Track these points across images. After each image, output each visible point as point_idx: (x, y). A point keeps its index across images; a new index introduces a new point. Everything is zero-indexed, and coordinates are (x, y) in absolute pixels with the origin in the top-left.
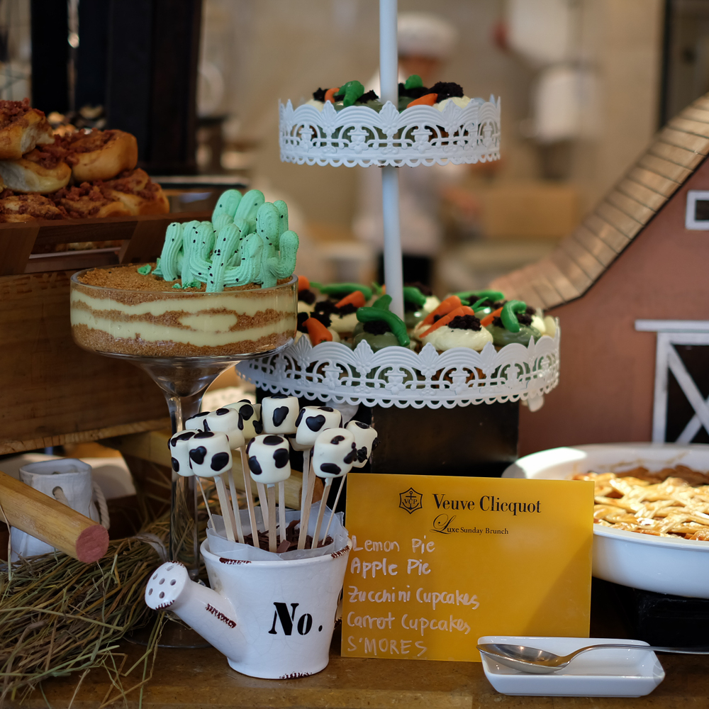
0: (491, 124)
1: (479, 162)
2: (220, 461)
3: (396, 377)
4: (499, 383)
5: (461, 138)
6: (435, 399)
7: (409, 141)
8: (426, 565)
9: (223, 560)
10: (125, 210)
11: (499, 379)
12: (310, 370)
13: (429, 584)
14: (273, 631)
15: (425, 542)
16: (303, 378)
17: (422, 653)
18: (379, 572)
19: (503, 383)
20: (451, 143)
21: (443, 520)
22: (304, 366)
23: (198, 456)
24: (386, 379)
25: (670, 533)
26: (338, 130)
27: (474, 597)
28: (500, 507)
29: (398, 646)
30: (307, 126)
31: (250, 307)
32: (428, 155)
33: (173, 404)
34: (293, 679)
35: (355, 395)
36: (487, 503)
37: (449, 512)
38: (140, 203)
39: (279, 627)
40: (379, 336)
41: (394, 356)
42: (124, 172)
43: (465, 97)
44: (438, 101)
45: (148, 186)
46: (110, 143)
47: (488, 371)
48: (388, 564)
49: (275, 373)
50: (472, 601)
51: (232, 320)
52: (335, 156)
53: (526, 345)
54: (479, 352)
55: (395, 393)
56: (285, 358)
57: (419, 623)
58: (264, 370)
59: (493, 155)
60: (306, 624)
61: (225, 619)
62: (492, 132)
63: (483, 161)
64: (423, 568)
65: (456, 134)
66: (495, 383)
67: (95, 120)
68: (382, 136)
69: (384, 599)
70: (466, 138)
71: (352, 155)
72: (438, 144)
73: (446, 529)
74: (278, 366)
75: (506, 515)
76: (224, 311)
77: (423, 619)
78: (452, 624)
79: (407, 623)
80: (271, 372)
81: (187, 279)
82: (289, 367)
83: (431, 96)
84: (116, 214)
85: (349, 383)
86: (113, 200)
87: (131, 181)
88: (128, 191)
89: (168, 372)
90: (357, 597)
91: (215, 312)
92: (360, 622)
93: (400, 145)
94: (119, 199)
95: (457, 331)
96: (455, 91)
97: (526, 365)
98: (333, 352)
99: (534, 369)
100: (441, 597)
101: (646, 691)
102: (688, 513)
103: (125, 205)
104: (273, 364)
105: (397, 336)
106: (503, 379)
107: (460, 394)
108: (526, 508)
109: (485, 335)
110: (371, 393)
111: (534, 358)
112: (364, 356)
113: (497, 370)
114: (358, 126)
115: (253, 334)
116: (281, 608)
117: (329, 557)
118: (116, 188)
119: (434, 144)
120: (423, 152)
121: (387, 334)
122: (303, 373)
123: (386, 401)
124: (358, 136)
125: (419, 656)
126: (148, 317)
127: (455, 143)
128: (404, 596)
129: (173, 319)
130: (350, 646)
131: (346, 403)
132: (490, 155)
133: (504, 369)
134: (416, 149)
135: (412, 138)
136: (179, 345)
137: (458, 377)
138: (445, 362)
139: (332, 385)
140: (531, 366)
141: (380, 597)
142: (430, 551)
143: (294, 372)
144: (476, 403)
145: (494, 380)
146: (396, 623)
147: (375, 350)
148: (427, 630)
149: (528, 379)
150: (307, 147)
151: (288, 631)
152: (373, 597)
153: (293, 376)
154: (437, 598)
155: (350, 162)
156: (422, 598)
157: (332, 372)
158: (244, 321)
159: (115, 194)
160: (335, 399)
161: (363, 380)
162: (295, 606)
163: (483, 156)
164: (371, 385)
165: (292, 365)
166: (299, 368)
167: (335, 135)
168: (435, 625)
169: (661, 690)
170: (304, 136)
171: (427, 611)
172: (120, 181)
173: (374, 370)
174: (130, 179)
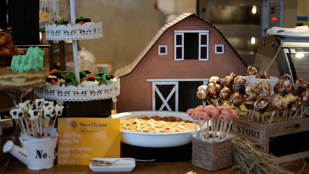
0: (98, 29)
1: (94, 39)
2: (20, 115)
3: (72, 93)
4: (99, 95)
5: (89, 33)
6: (82, 99)
7: (75, 33)
8: (78, 141)
9: (23, 140)
10: (6, 53)
11: (99, 93)
12: (51, 92)
13: (79, 145)
14: (37, 158)
15: (78, 135)
16: (49, 94)
17: (78, 163)
18: (66, 143)
19: (100, 94)
20: (86, 34)
21: (82, 129)
22: (49, 91)
23: (15, 113)
24: (69, 94)
25: (144, 131)
26: (57, 31)
27: (91, 148)
28: (97, 125)
29: (72, 161)
30: (50, 30)
31: (30, 76)
32: (80, 37)
33: (14, 102)
34: (43, 170)
35: (62, 98)
36: (93, 125)
37: (84, 127)
38: (10, 51)
39: (38, 156)
40: (68, 83)
41: (71, 88)
42: (7, 43)
43: (91, 22)
44: (84, 23)
45: (13, 47)
46: (3, 36)
47: (96, 91)
48: (69, 141)
49: (43, 93)
50: (90, 149)
51: (25, 79)
52: (57, 38)
53: (107, 85)
54: (93, 87)
55: (72, 98)
56: (45, 89)
57: (77, 156)
58: (41, 93)
59: (99, 37)
60: (45, 156)
61: (24, 155)
62: (98, 31)
63: (96, 38)
64: (78, 142)
65: (87, 31)
66: (98, 95)
67: (10, 30)
68: (68, 32)
69: (68, 150)
70: (90, 32)
71: (61, 38)
72: (83, 34)
73: (83, 131)
74: (43, 91)
75: (98, 127)
76: (23, 77)
77: (78, 154)
78: (85, 155)
79: (74, 156)
80: (42, 93)
81: (16, 70)
82: (46, 92)
83: (82, 22)
84: (3, 54)
85: (60, 95)
86: (3, 50)
87: (8, 46)
88: (7, 48)
89: (13, 93)
90: (61, 149)
91: (20, 77)
92: (62, 156)
93: (72, 35)
94: (4, 50)
95: (89, 82)
96: (88, 20)
97: (107, 90)
98: (56, 87)
99: (110, 91)
100: (82, 149)
101: (131, 170)
102: (151, 127)
103: (6, 52)
104: (42, 91)
105: (73, 83)
106: (100, 93)
107: (88, 97)
108: (103, 125)
109: (96, 82)
110: (66, 98)
111: (110, 88)
112: (64, 89)
113: (99, 91)
114: (62, 30)
115: (31, 83)
116: (38, 152)
117: (50, 138)
118: (4, 47)
119: (81, 34)
120: (79, 36)
121: (70, 83)
122: (49, 93)
123: (70, 100)
124: (62, 32)
125: (77, 164)
126: (3, 79)
127: (87, 34)
128: (73, 149)
129: (9, 79)
130: (59, 162)
131: (60, 101)
132: (98, 37)
133: (101, 91)
134: (77, 35)
135: (76, 33)
136: (11, 86)
137: (88, 93)
138: (84, 89)
139: (56, 96)
140: (109, 90)
141: (67, 149)
142: (79, 137)
143: (47, 93)
144: (90, 100)
145: (98, 94)
146: (71, 156)
147: (66, 86)
148: (79, 157)
149: (108, 93)
150: (50, 36)
151: (40, 157)
152: (65, 149)
153: (47, 94)
154: (81, 149)
155: (60, 39)
156: (77, 149)
157: (56, 93)
158: (28, 80)
159: (3, 49)
160: (57, 100)
161: (64, 94)
162: (42, 151)
163: (96, 37)
164: (66, 96)
165: (47, 91)
166: (48, 92)
167: (56, 32)
168: (81, 156)
169: (135, 170)
170: (49, 33)
171: (79, 152)
172: (5, 46)
173: (66, 92)
174: (8, 45)
